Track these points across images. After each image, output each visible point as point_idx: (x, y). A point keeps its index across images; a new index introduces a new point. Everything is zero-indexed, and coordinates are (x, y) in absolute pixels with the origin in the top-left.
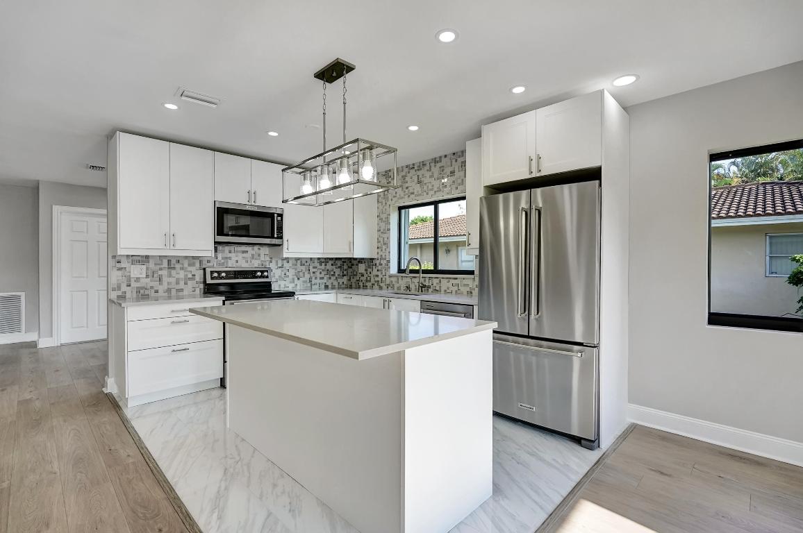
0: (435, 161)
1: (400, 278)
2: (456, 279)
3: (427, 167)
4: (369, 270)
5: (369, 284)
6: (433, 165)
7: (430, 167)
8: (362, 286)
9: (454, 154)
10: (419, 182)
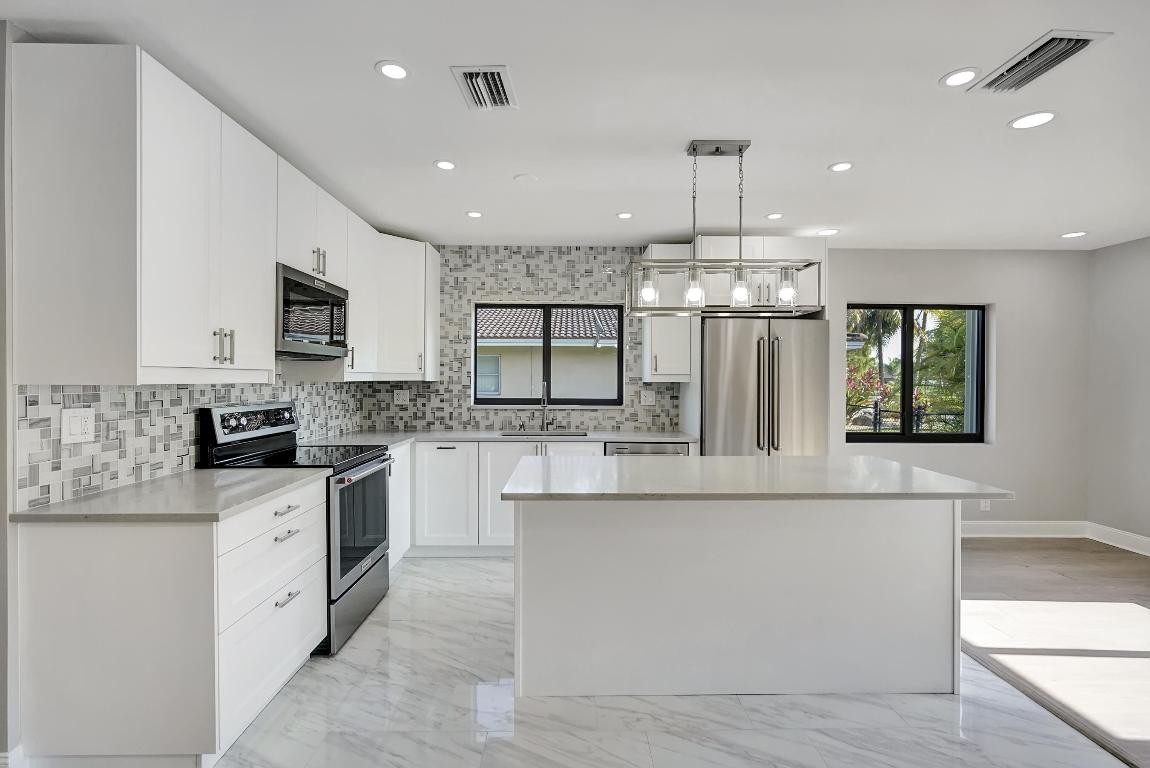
0: (560, 250)
1: (492, 413)
2: (596, 410)
3: (546, 256)
4: (420, 401)
5: (420, 424)
6: (555, 255)
7: (551, 257)
8: (401, 427)
9: (591, 248)
10: (529, 274)
